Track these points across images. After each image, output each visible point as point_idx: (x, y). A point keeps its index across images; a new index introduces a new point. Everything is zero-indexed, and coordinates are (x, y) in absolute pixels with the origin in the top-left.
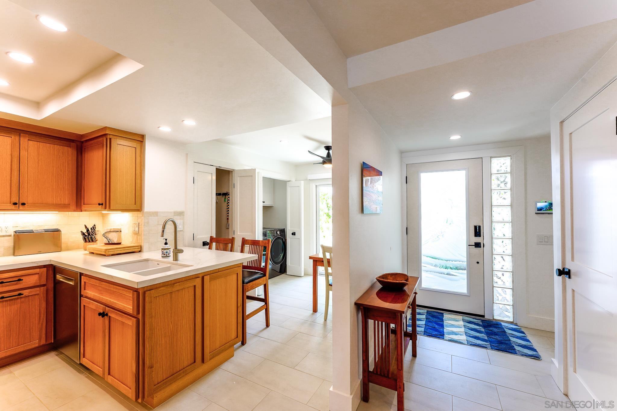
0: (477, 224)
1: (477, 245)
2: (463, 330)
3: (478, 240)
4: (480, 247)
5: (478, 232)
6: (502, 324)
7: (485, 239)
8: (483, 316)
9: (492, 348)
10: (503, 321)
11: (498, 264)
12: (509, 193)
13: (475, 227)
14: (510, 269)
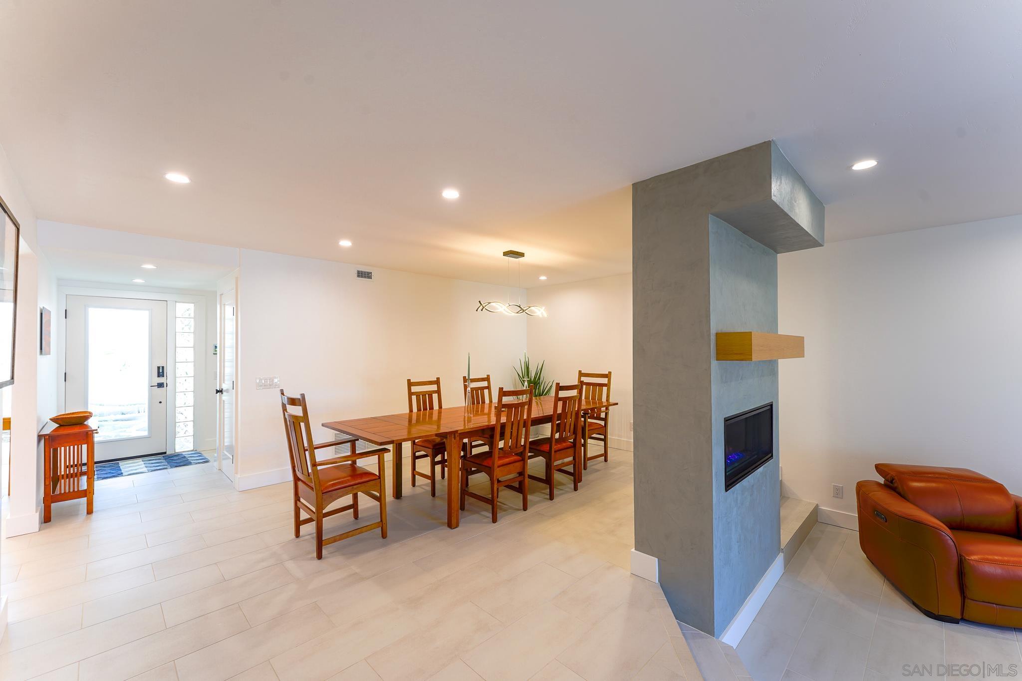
0: (161, 365)
1: (160, 385)
2: (144, 465)
3: (161, 380)
4: (163, 387)
5: (161, 372)
6: (183, 453)
7: (168, 379)
8: (165, 453)
9: (172, 467)
10: (184, 452)
11: (180, 400)
12: (192, 335)
13: (159, 368)
14: (192, 403)
